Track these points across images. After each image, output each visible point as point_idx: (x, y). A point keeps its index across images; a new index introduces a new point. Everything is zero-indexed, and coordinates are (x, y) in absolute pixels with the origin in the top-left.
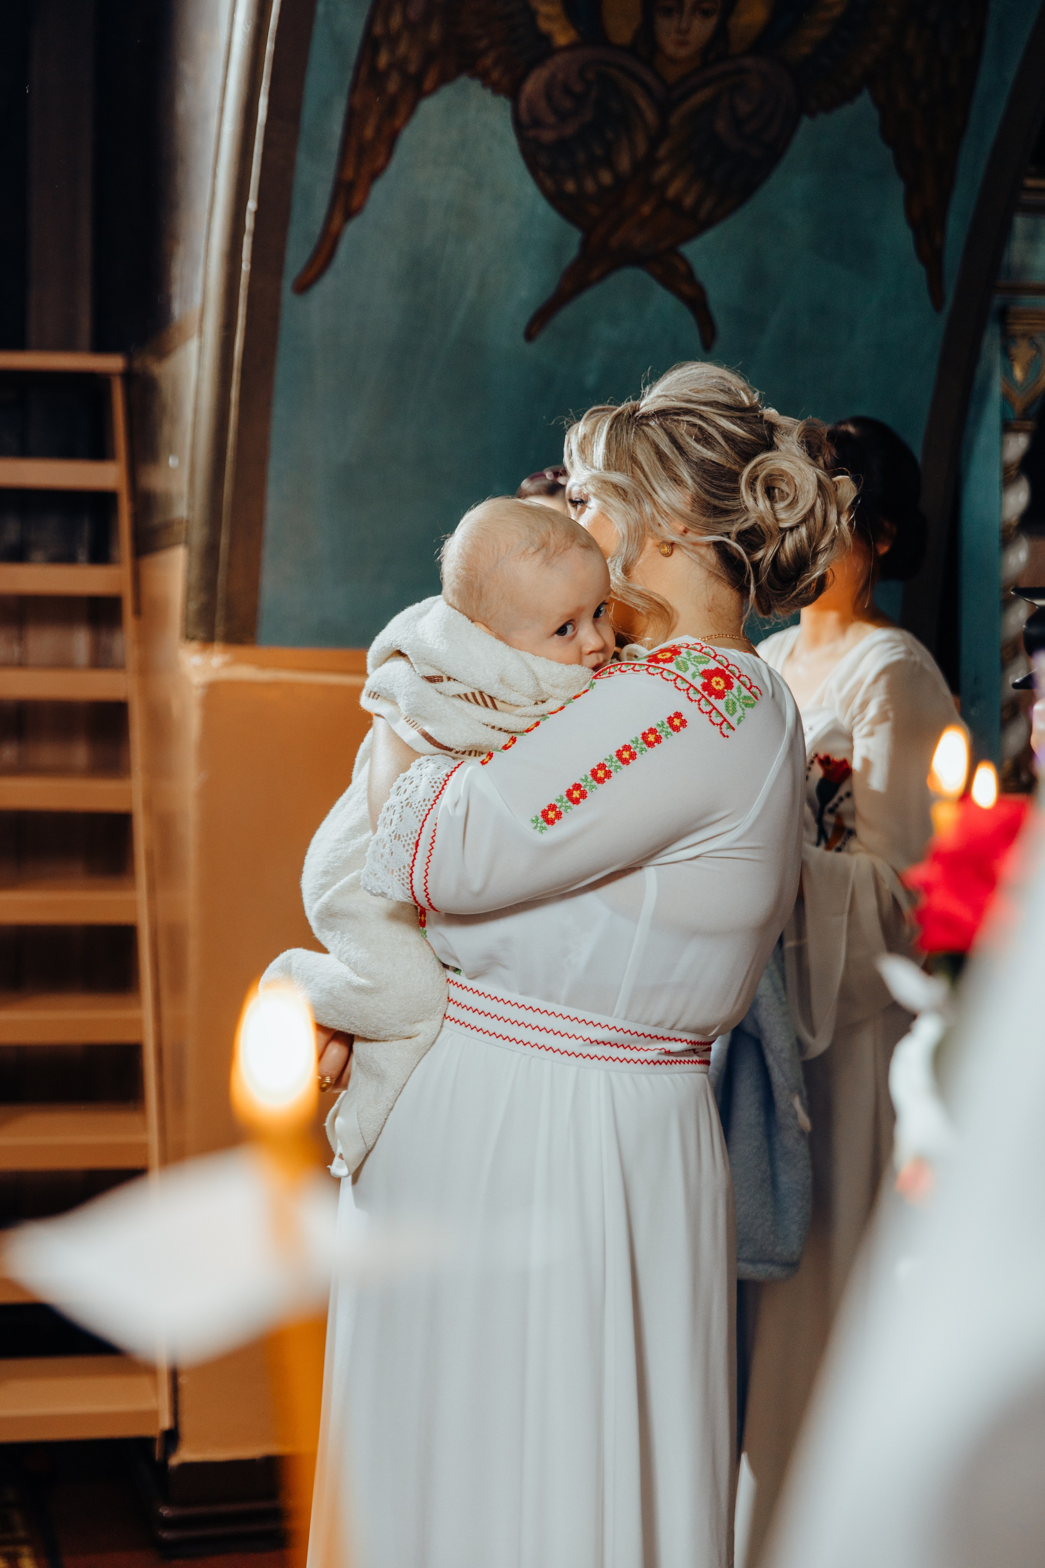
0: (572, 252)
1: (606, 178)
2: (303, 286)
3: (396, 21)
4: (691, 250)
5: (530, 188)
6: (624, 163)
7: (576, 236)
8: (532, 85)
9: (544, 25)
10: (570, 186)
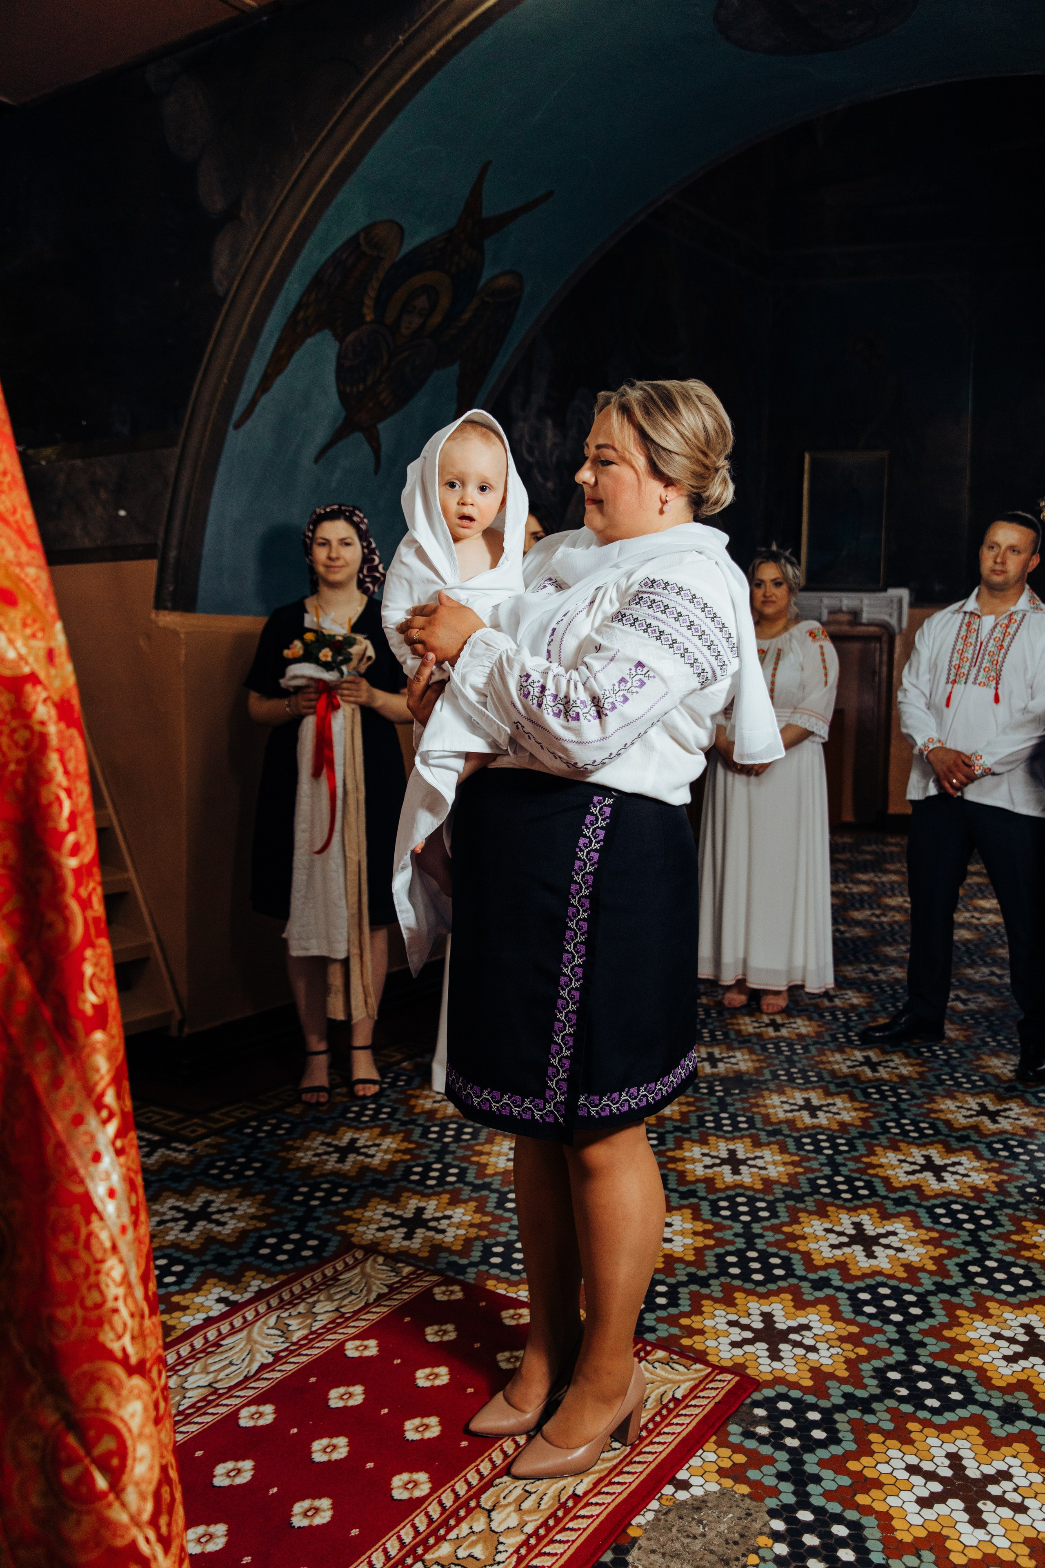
0: (340, 421)
1: (361, 387)
2: (237, 427)
3: (313, 297)
4: (381, 426)
5: (334, 389)
6: (369, 381)
7: (343, 414)
8: (350, 338)
9: (366, 311)
10: (348, 390)
